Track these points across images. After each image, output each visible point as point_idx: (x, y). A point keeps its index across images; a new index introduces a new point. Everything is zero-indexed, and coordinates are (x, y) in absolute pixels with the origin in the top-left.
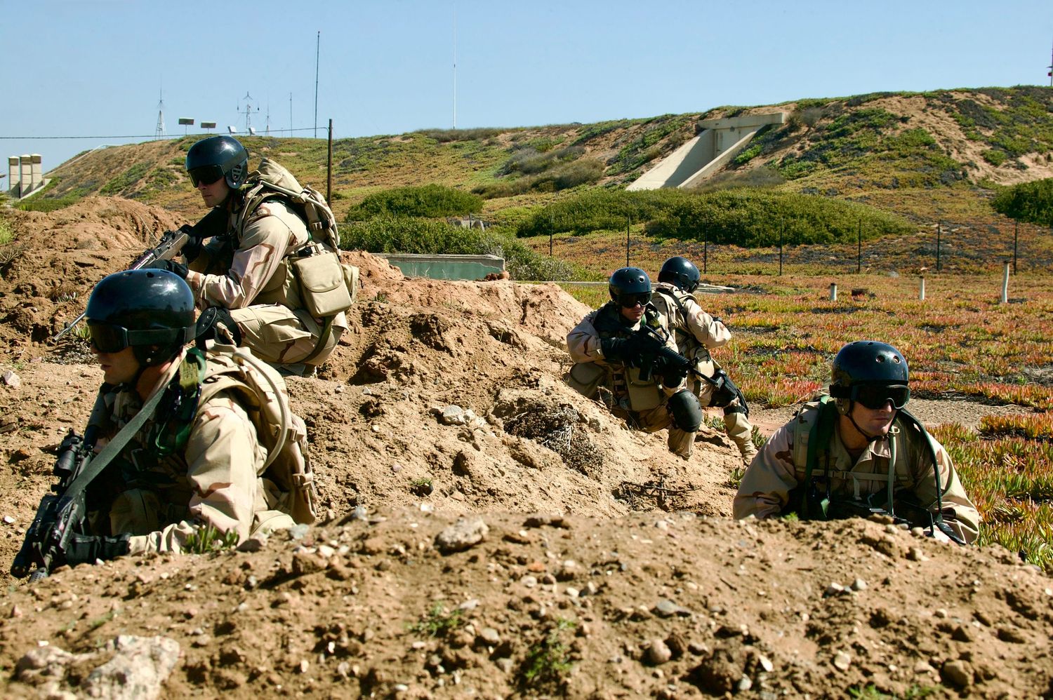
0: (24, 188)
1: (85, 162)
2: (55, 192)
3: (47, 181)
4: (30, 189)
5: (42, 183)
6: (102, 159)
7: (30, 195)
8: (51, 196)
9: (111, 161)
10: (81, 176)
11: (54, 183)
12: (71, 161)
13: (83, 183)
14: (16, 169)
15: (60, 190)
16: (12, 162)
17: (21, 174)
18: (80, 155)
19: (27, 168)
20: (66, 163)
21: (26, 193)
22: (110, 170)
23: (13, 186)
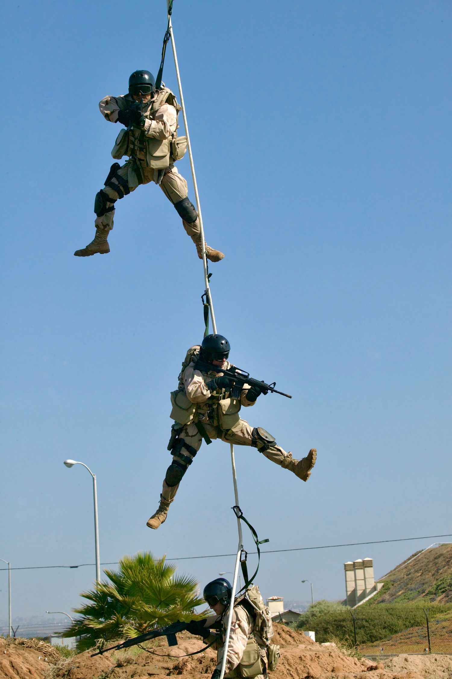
0: (359, 593)
1: (417, 561)
2: (387, 597)
3: (380, 586)
4: (364, 595)
5: (375, 588)
6: (432, 558)
7: (364, 601)
8: (383, 601)
9: (440, 560)
10: (412, 579)
11: (385, 588)
12: (405, 562)
13: (413, 586)
14: (350, 574)
15: (392, 595)
16: (347, 568)
17: (356, 580)
18: (413, 556)
19: (360, 573)
20: (400, 565)
21: (360, 600)
22: (437, 571)
23: (349, 593)
